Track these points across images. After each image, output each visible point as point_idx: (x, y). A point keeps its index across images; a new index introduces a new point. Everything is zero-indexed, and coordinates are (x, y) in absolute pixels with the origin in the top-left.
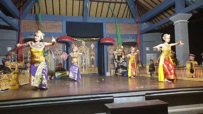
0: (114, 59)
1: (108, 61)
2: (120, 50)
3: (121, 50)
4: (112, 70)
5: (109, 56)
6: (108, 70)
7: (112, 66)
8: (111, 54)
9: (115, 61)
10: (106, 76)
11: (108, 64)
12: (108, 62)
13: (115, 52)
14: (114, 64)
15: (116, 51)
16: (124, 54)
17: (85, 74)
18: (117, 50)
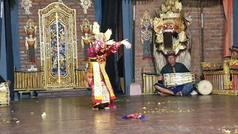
0: (152, 44)
1: (136, 51)
2: (171, 15)
3: (176, 15)
4: (147, 78)
5: (137, 35)
6: (136, 79)
7: (147, 66)
8: (144, 28)
9: (155, 49)
10: (129, 97)
11: (136, 58)
12: (136, 54)
13: (157, 23)
14: (153, 59)
15: (159, 17)
16: (183, 27)
17: (65, 91)
18: (161, 15)
